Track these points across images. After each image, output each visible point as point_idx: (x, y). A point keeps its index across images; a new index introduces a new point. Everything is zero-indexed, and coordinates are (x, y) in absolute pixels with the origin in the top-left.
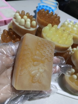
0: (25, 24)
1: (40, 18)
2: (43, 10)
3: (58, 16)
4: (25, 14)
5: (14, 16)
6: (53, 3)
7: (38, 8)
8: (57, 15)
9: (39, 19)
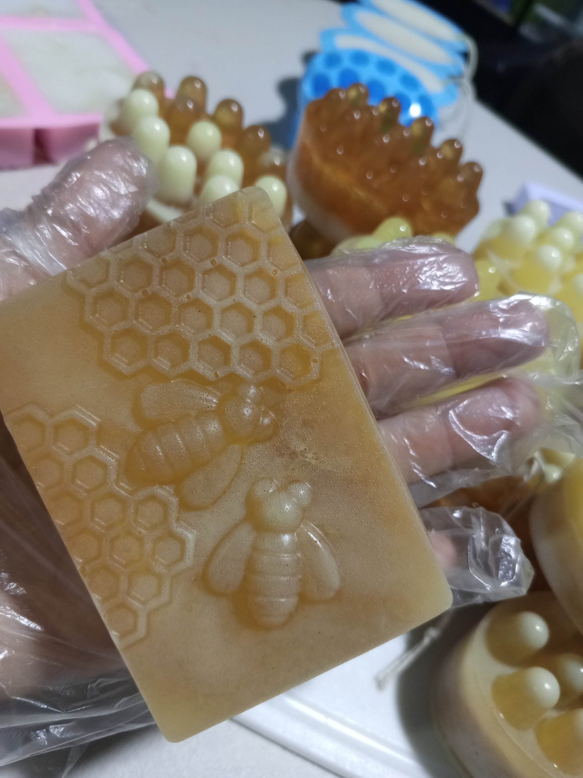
0: (198, 189)
1: (326, 158)
2: (353, 93)
3: (467, 157)
4: (211, 107)
5: (113, 114)
6: (438, 41)
7: (319, 64)
8: (459, 152)
9: (316, 160)
